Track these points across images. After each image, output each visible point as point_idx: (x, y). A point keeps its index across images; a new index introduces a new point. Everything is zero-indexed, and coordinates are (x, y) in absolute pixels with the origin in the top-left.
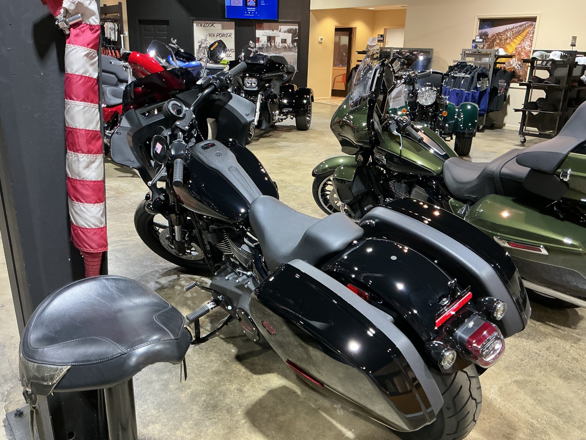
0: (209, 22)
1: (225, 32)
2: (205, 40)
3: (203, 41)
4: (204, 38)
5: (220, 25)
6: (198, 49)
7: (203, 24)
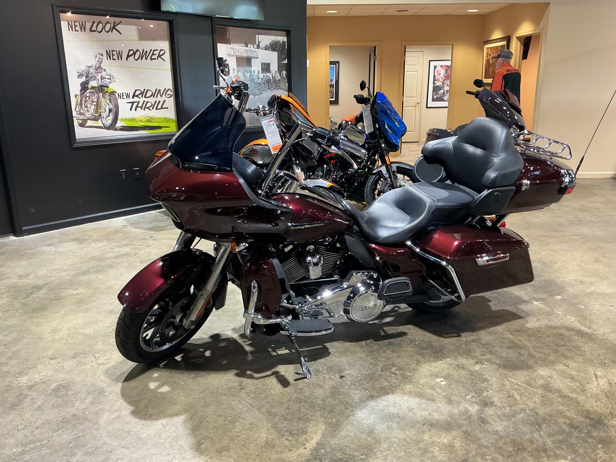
0: (104, 19)
1: (148, 45)
2: (98, 69)
3: (92, 71)
4: (93, 62)
5: (134, 28)
6: (79, 93)
7: (88, 25)
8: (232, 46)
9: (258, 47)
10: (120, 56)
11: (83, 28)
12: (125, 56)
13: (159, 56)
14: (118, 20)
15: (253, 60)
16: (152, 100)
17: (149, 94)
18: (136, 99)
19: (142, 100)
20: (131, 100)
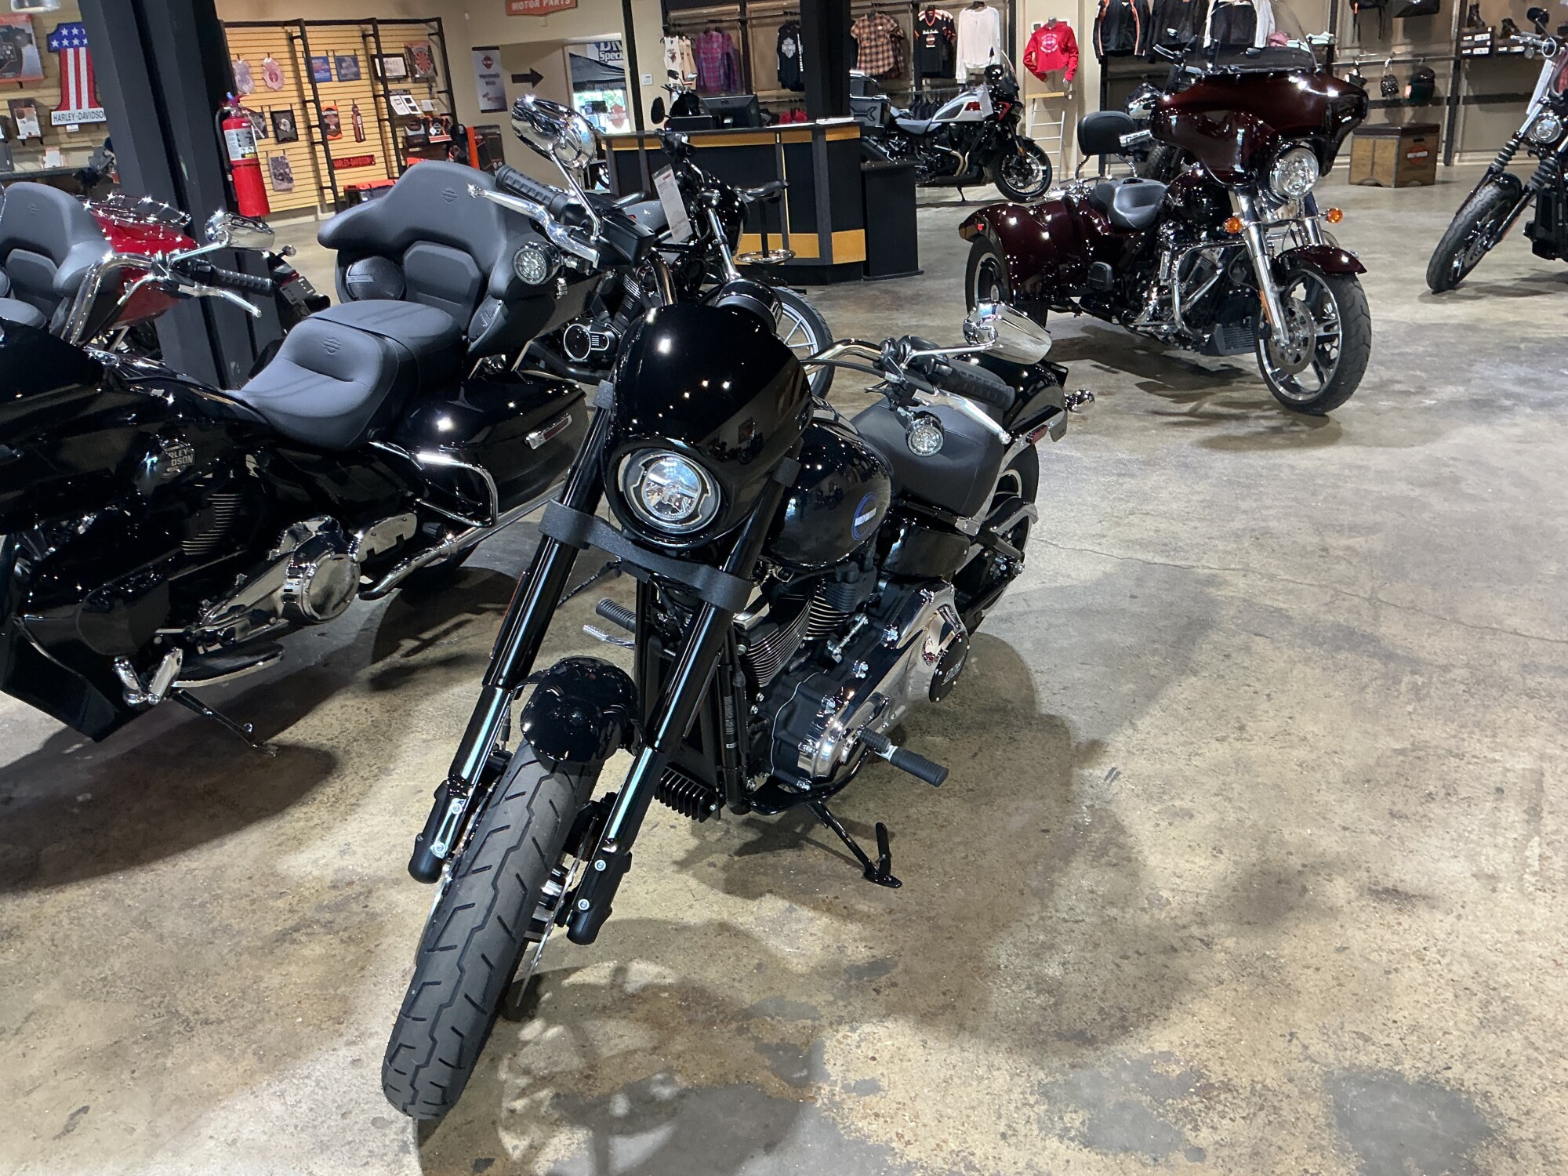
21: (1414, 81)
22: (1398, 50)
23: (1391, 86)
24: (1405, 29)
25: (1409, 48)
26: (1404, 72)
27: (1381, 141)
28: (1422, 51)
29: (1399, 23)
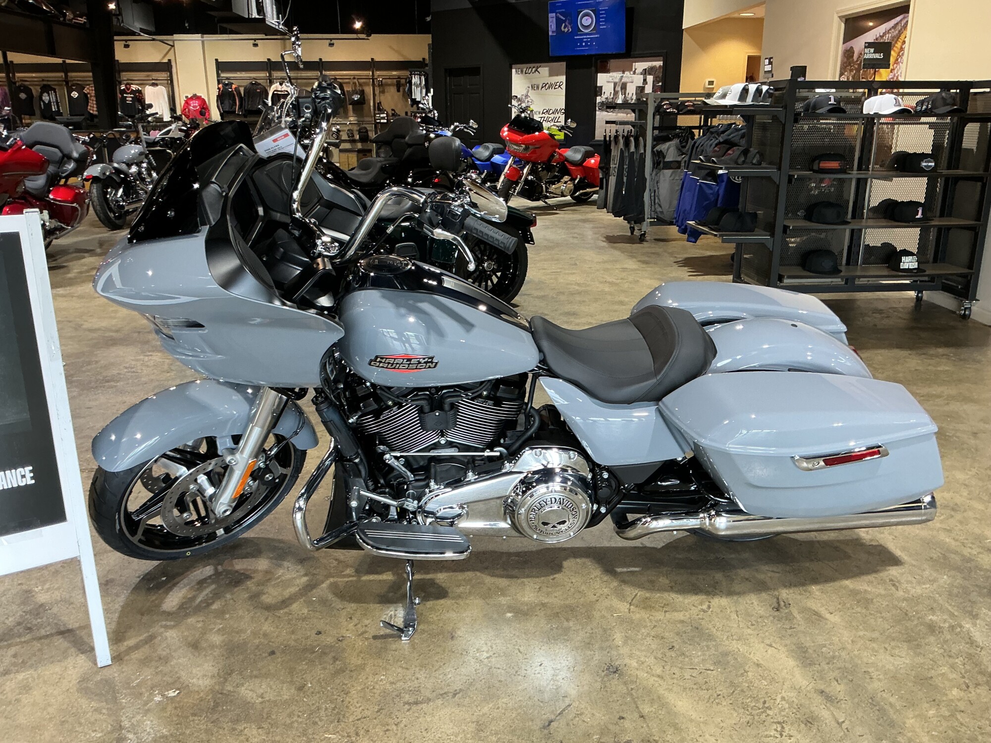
0: (532, 65)
1: (554, 79)
2: (527, 96)
3: (524, 97)
4: (524, 92)
5: (547, 69)
7: (525, 70)
8: (611, 74)
9: (634, 73)
10: (538, 88)
11: (522, 72)
12: (540, 88)
13: (559, 86)
14: (539, 65)
15: (628, 85)
16: (552, 116)
17: (551, 112)
18: (544, 115)
19: (547, 115)
20: (541, 116)
21: (360, 132)
22: (352, 119)
23: (351, 133)
24: (354, 110)
25: (356, 118)
26: (355, 128)
27: (350, 155)
28: (362, 119)
29: (350, 107)
